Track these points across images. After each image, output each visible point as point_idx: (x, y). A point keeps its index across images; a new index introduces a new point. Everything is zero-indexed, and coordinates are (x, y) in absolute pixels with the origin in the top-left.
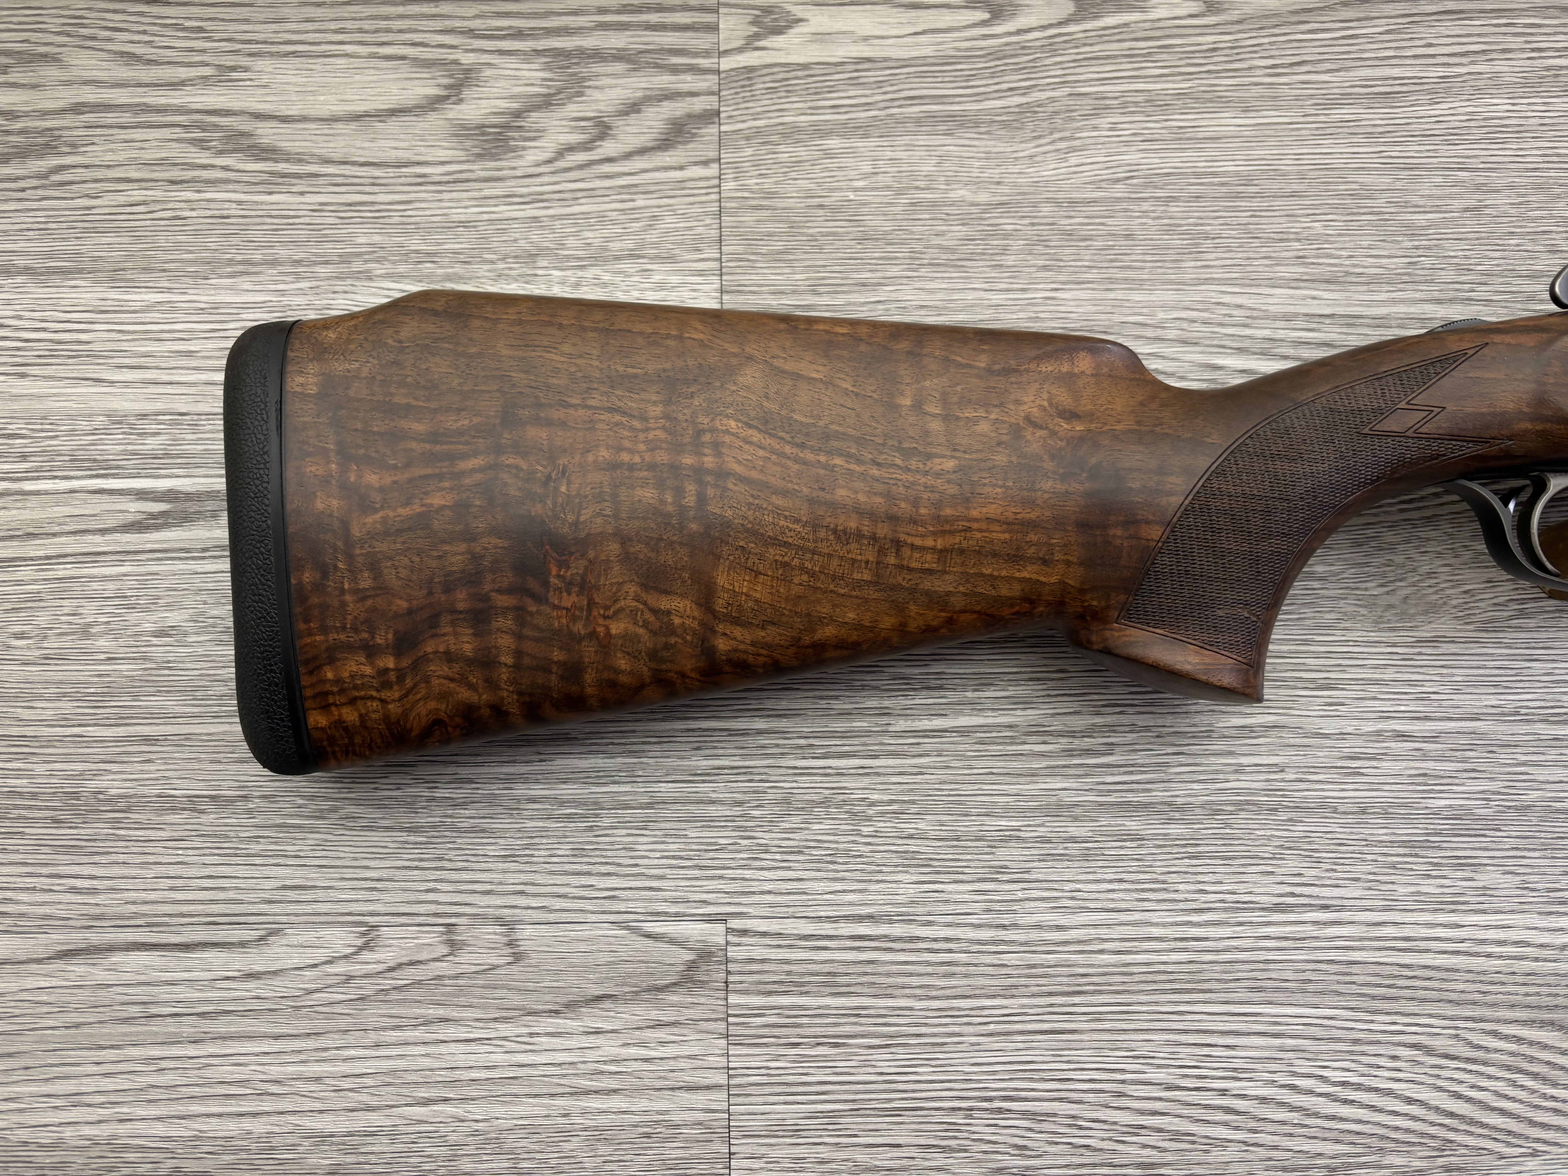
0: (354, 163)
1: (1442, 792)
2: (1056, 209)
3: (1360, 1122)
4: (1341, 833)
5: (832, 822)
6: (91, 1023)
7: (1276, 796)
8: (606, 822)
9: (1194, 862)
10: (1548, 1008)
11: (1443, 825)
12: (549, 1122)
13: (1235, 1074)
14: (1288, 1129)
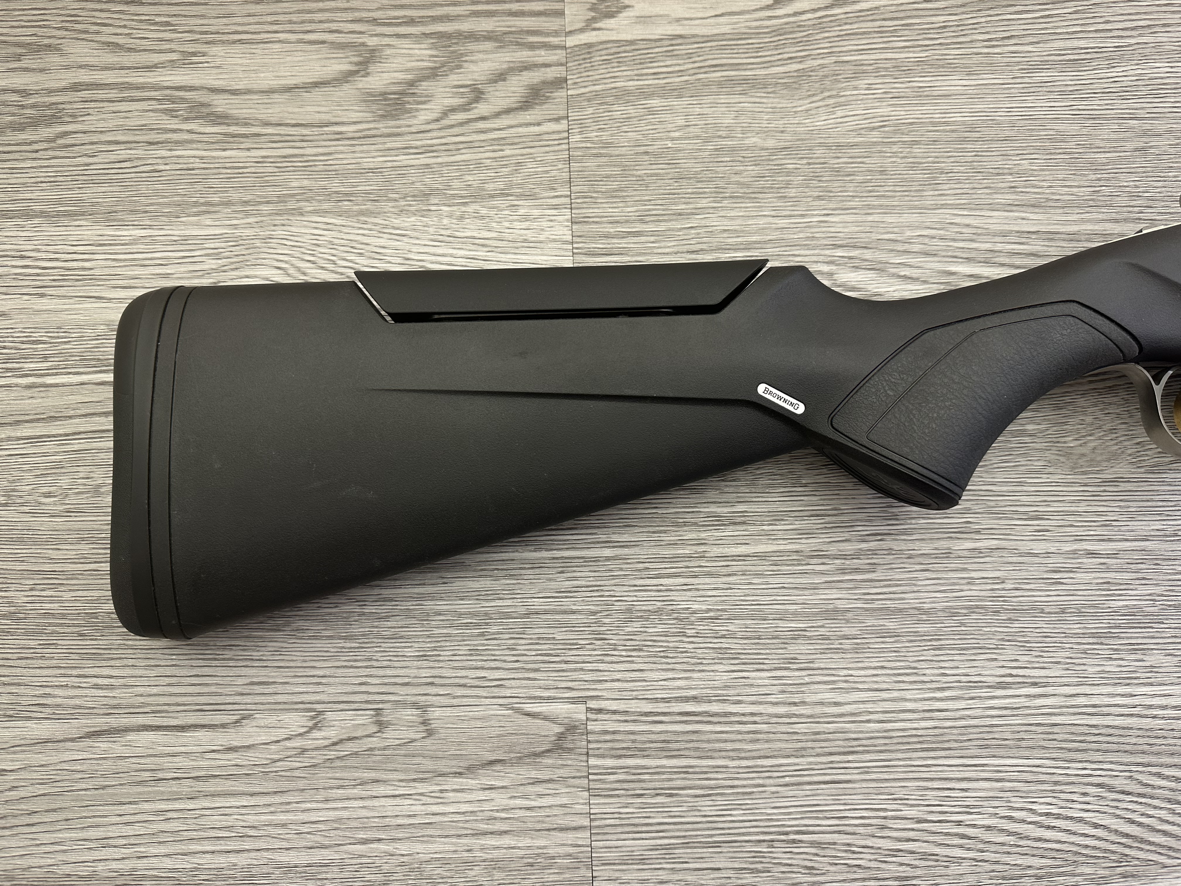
0: (287, 125)
2: (827, 151)
3: (1059, 842)
4: (1047, 628)
5: (664, 626)
6: (114, 786)
7: (999, 601)
8: (494, 629)
9: (937, 652)
11: (1121, 620)
12: (457, 856)
13: (968, 810)
14: (1006, 849)
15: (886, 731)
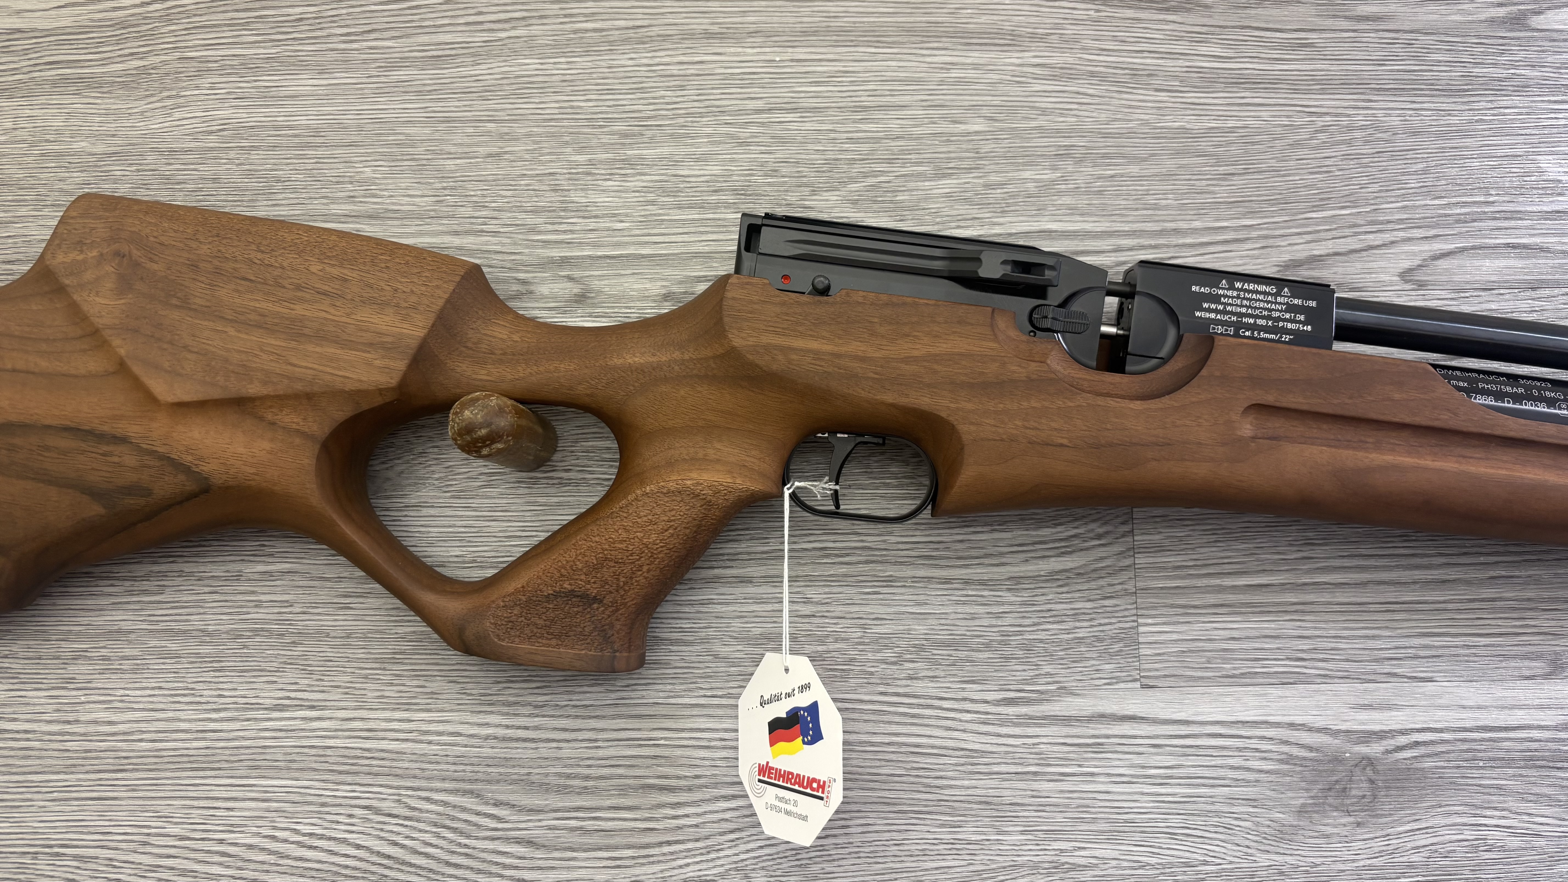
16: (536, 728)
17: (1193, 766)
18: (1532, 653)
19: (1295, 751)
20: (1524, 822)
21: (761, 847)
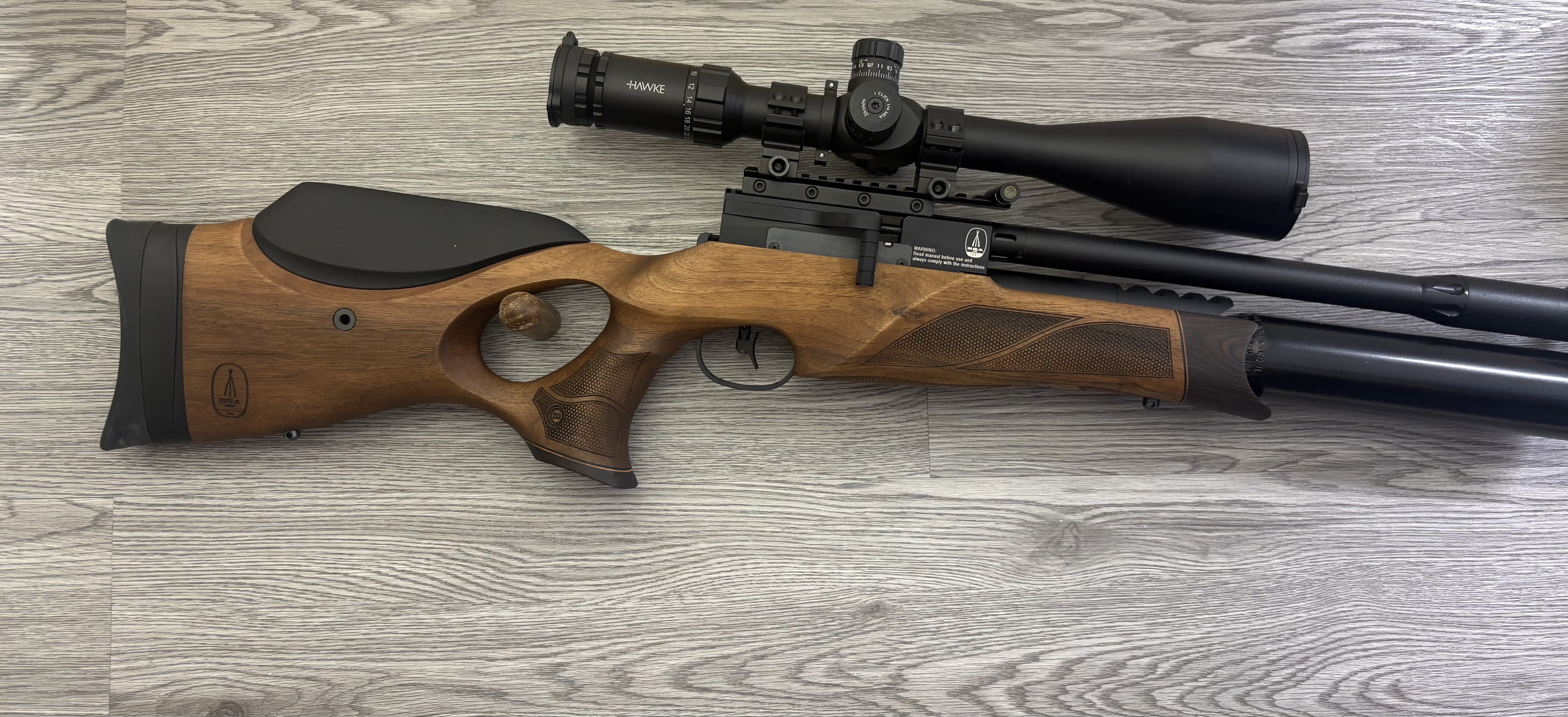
1: (466, 436)
3: (409, 588)
8: (57, 452)
10: (505, 537)
12: (27, 590)
13: (353, 567)
14: (374, 591)
15: (304, 517)
16: (547, 503)
17: (963, 527)
18: (1180, 457)
19: (1028, 518)
20: (1172, 563)
21: (690, 577)
